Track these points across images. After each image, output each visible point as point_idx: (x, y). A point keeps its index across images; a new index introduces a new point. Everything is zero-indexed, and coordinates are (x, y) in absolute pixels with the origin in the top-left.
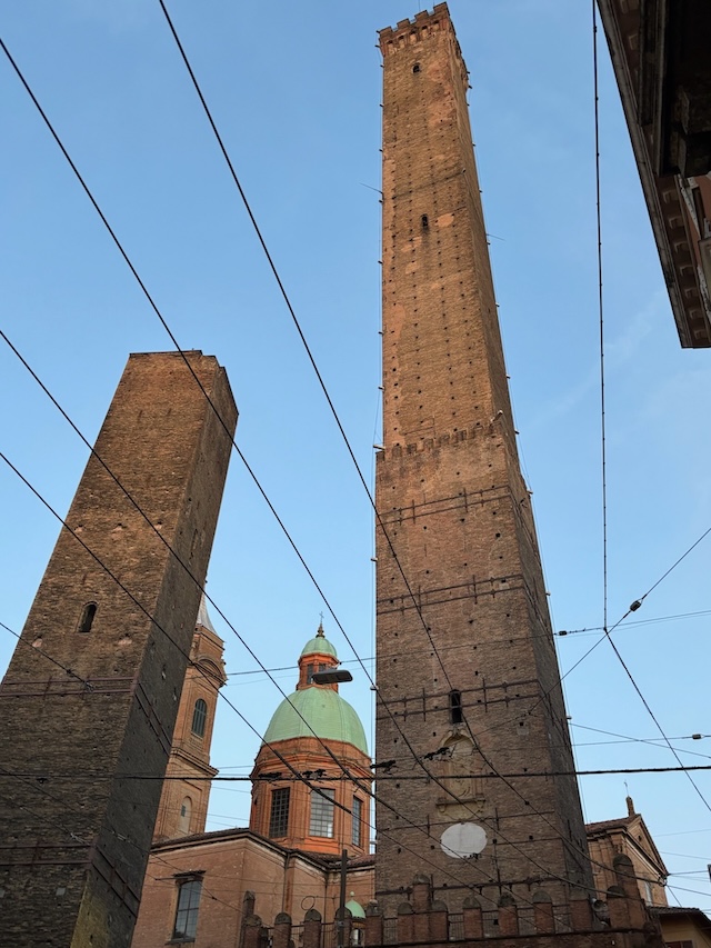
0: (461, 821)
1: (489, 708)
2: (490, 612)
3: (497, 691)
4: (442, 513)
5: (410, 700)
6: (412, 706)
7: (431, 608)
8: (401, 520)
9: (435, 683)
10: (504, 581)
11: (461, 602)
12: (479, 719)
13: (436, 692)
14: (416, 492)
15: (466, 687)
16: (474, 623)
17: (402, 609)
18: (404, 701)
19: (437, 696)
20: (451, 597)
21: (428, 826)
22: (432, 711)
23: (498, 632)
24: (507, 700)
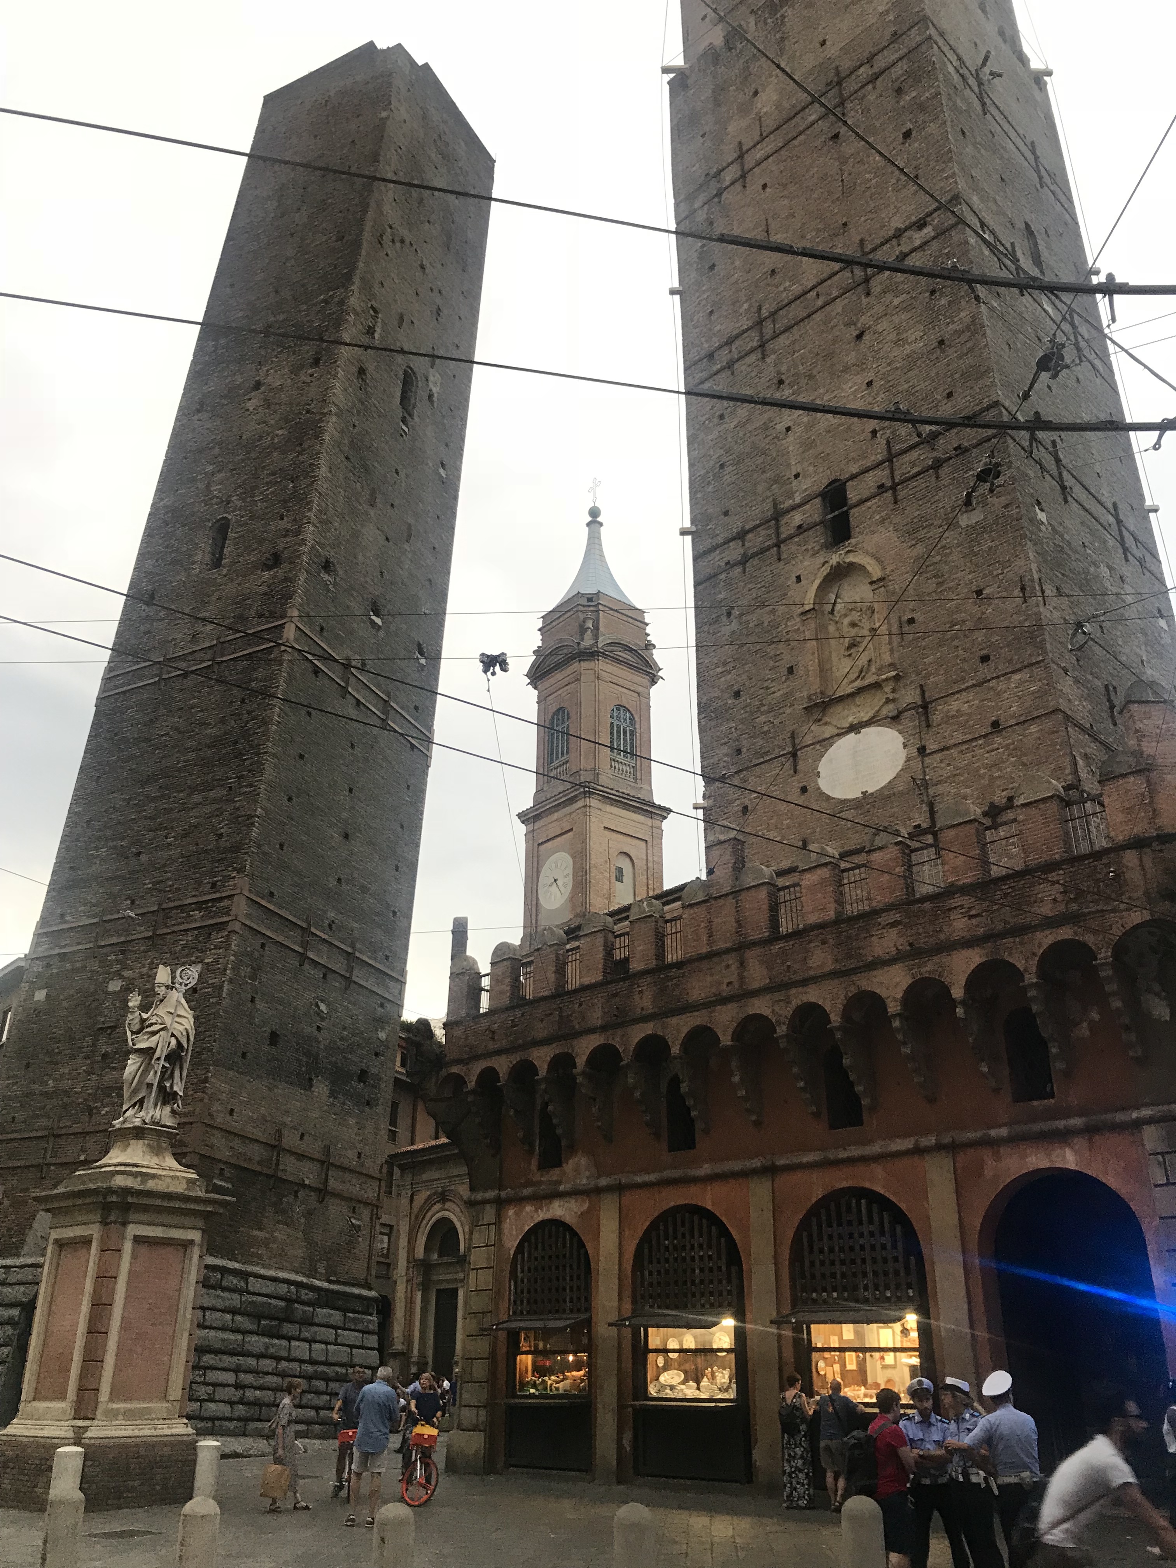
0: (855, 728)
1: (901, 494)
2: (896, 301)
3: (914, 454)
4: (796, 142)
5: (751, 531)
6: (755, 541)
7: (783, 341)
8: (719, 194)
9: (795, 483)
10: (921, 224)
11: (839, 306)
12: (883, 521)
13: (798, 499)
14: (744, 123)
15: (854, 469)
16: (867, 337)
17: (730, 365)
18: (741, 536)
19: (799, 506)
20: (820, 303)
21: (794, 755)
22: (791, 537)
23: (912, 335)
24: (937, 465)
